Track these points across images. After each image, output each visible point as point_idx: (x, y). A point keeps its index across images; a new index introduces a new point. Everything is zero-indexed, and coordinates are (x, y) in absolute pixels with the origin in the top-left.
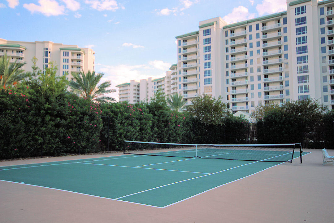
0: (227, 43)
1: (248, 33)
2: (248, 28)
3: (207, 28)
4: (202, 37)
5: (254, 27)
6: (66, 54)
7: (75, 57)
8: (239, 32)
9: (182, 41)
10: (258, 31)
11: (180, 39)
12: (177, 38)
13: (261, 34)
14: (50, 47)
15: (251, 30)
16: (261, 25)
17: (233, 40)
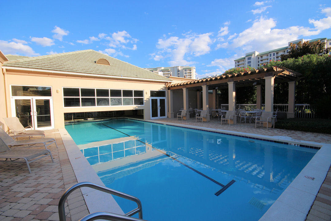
0: (259, 62)
1: (269, 57)
2: (269, 55)
3: (249, 57)
4: (247, 61)
5: (272, 55)
6: (186, 71)
7: (189, 71)
8: (264, 57)
9: (237, 62)
10: (274, 57)
11: (236, 61)
12: (234, 61)
13: (276, 58)
14: (180, 68)
15: (270, 56)
16: (276, 54)
17: (262, 61)
